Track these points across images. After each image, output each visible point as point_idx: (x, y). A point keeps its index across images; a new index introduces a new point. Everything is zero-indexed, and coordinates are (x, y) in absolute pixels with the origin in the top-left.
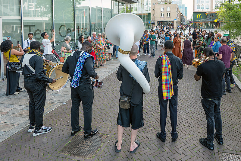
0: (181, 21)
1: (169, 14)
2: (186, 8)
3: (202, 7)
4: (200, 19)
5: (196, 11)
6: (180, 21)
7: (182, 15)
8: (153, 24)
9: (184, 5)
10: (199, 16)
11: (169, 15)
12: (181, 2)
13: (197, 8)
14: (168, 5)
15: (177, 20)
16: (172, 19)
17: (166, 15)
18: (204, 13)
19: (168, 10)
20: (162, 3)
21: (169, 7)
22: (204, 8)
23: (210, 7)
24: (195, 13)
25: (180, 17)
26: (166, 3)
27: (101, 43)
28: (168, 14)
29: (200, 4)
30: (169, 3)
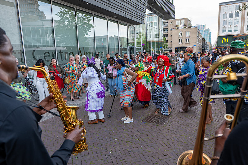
0: (203, 47)
1: (189, 39)
2: (211, 33)
3: (230, 29)
4: (226, 43)
5: (222, 34)
6: (201, 47)
7: (204, 41)
8: (170, 51)
9: (209, 30)
10: (225, 40)
11: (188, 41)
12: (204, 26)
13: (223, 31)
14: (187, 29)
15: (198, 46)
16: (192, 45)
17: (184, 40)
18: (231, 37)
19: (188, 35)
20: (180, 28)
21: (189, 32)
22: (231, 31)
23: (239, 29)
24: (220, 38)
25: (202, 43)
26: (185, 28)
27: (75, 69)
28: (187, 39)
29: (227, 26)
30: (189, 27)
